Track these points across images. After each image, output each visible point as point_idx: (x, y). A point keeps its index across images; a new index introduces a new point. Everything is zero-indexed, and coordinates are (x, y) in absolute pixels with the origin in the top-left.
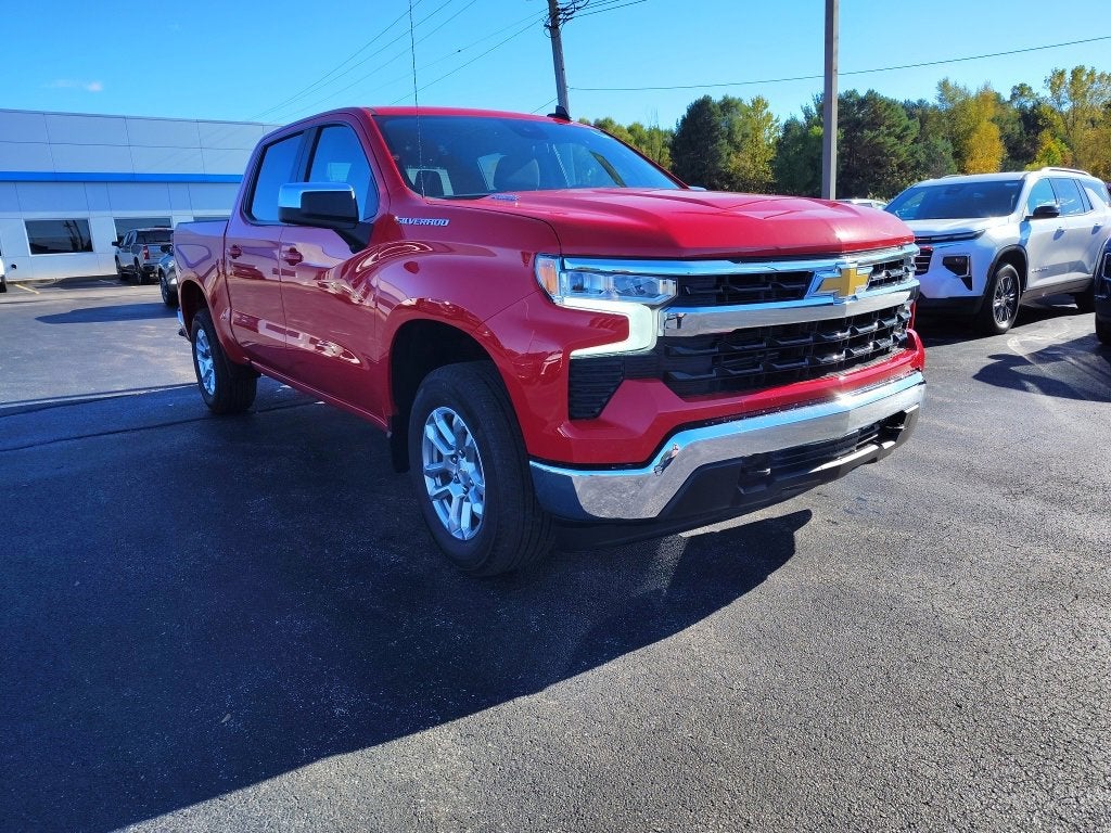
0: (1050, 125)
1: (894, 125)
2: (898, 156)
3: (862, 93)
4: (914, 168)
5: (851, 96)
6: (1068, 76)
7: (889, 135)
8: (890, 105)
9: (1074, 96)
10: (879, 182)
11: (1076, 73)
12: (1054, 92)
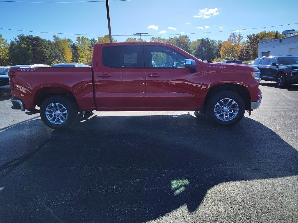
0: (79, 49)
1: (45, 46)
2: (48, 54)
3: (34, 36)
4: (52, 58)
5: (31, 37)
6: (81, 38)
7: (44, 48)
8: (43, 40)
9: (83, 43)
10: (44, 61)
11: (83, 38)
12: (78, 42)
